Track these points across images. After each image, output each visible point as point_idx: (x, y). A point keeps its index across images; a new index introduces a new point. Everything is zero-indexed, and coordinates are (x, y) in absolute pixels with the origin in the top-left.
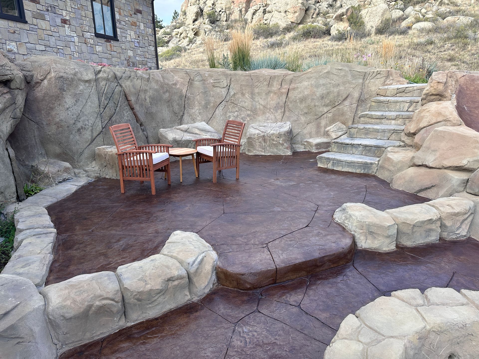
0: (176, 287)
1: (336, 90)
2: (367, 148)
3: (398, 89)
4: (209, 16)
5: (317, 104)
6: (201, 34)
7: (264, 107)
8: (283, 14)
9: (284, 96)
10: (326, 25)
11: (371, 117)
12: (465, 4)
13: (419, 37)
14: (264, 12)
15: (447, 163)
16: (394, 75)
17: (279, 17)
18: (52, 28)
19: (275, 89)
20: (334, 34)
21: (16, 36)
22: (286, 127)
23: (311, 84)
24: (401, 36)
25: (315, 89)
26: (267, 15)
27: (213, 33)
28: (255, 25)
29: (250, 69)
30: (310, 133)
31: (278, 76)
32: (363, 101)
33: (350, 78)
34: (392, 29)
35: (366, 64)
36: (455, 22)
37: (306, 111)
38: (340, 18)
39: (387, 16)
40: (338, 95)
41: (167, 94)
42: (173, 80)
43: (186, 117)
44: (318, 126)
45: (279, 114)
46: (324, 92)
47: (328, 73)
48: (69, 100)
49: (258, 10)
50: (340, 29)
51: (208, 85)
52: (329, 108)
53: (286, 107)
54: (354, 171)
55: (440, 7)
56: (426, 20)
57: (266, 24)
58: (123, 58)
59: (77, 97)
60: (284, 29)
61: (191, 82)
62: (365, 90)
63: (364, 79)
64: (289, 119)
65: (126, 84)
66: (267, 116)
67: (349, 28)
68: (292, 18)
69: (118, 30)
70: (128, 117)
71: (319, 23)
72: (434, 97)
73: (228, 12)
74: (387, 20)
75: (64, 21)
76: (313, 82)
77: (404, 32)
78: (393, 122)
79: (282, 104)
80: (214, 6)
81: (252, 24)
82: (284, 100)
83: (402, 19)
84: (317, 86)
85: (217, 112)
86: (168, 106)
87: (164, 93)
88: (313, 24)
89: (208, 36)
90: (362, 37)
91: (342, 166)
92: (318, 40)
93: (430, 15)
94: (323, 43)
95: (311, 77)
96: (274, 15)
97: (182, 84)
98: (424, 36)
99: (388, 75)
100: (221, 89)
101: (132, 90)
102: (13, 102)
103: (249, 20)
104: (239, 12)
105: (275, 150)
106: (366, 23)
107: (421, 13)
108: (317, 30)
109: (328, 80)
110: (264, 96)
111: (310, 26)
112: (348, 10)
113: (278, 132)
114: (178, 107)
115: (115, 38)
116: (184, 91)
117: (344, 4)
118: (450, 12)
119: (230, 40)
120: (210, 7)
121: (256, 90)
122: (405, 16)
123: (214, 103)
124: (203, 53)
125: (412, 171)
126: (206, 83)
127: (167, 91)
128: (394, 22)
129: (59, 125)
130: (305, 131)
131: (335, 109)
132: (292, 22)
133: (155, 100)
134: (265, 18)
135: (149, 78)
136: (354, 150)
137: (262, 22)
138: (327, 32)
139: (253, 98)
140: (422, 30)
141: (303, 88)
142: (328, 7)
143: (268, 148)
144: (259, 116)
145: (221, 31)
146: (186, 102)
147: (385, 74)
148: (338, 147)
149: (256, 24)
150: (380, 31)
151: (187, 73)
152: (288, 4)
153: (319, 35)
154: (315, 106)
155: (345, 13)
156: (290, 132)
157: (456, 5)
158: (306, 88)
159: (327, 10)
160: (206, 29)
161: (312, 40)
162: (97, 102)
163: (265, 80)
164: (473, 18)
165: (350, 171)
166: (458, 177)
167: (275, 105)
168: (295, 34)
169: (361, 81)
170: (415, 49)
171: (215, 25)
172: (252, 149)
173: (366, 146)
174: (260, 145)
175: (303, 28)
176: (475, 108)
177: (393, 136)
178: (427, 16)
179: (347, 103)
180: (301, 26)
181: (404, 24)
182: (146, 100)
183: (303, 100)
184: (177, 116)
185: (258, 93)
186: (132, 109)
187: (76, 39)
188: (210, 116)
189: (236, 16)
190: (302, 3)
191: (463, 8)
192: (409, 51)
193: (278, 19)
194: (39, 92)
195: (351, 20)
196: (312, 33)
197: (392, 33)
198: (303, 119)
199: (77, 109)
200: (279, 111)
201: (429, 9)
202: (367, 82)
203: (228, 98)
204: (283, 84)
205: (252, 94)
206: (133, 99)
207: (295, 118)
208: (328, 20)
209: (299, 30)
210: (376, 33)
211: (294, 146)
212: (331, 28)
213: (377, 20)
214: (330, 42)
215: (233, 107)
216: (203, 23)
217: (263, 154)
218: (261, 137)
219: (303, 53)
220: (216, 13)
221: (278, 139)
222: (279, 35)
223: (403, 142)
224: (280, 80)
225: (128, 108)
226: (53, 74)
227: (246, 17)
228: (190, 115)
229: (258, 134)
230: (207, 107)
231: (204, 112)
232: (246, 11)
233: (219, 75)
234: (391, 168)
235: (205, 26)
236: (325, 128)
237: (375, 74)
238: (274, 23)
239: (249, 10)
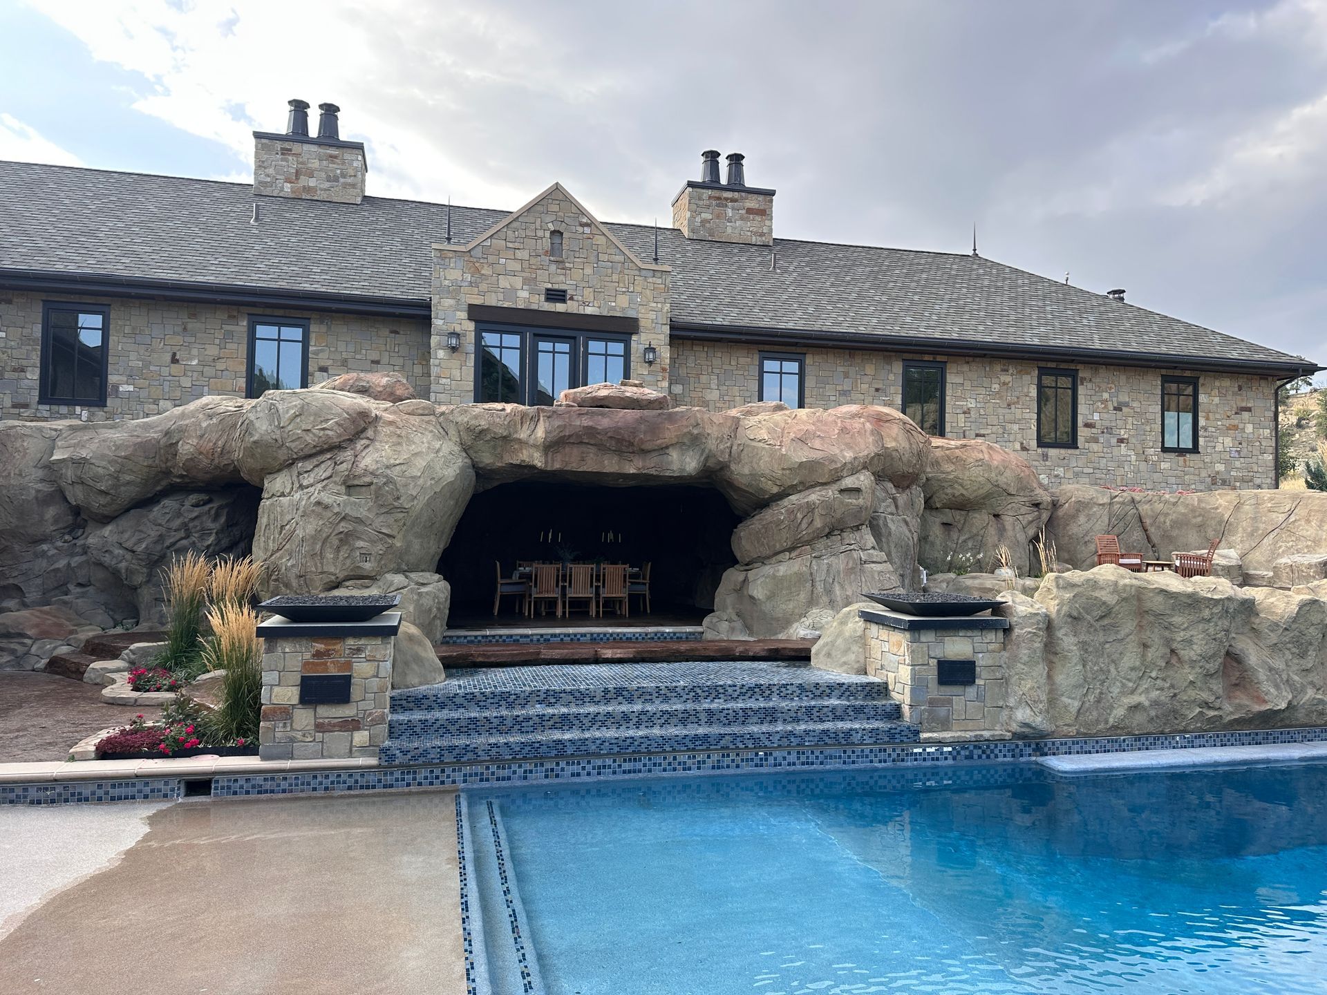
18: (1105, 450)
21: (1066, 461)
41: (1200, 519)
42: (1215, 504)
48: (1082, 519)
51: (1262, 510)
58: (1204, 474)
59: (1089, 518)
61: (1238, 507)
65: (1144, 509)
69: (1201, 441)
70: (1137, 537)
75: (1121, 441)
86: (1198, 531)
87: (1195, 517)
97: (1226, 508)
100: (1279, 515)
101: (1150, 513)
102: (1039, 517)
114: (1213, 533)
115: (1195, 449)
116: (1226, 516)
123: (1263, 531)
126: (1261, 507)
127: (1200, 515)
129: (1070, 537)
133: (1179, 524)
135: (1176, 502)
139: (1320, 526)
146: (1226, 528)
151: (1238, 496)
162: (1107, 521)
182: (1165, 523)
186: (1146, 531)
187: (1134, 458)
188: (1254, 545)
194: (1060, 512)
199: (1088, 526)
203: (1285, 525)
206: (1148, 521)
215: (1290, 536)
225: (1140, 529)
226: (1073, 499)
228: (1226, 544)
230: (1253, 535)
233: (1285, 498)
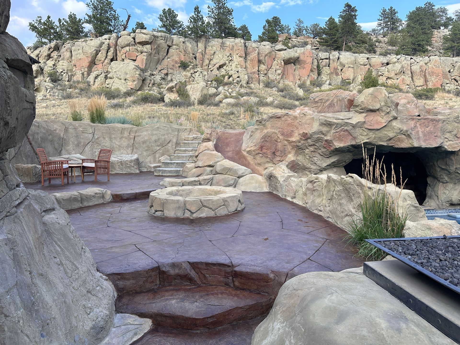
0: (98, 197)
1: (163, 137)
2: (178, 164)
3: (193, 137)
4: (50, 75)
5: (153, 145)
6: (42, 91)
7: (119, 146)
8: (123, 81)
9: (132, 140)
10: (160, 94)
11: (181, 151)
12: (257, 88)
13: (226, 109)
14: (106, 77)
15: (206, 164)
16: (194, 131)
17: (120, 83)
19: (126, 136)
20: (167, 102)
22: (135, 156)
23: (148, 133)
24: (215, 108)
25: (151, 137)
26: (108, 81)
27: (55, 90)
28: (98, 88)
29: (105, 123)
30: (150, 162)
31: (127, 128)
32: (178, 144)
33: (170, 131)
34: (209, 101)
35: (181, 125)
36: (248, 100)
37: (146, 149)
38: (170, 90)
39: (205, 92)
40: (165, 140)
41: (51, 137)
42: (54, 128)
43: (63, 151)
44: (155, 158)
45: (129, 150)
46: (157, 138)
47: (158, 128)
49: (100, 75)
50: (171, 98)
51: (79, 132)
52: (160, 147)
53: (134, 146)
54: (172, 175)
55: (241, 89)
56: (232, 97)
57: (108, 88)
60: (124, 93)
61: (66, 130)
62: (179, 138)
63: (178, 132)
64: (136, 153)
66: (122, 152)
67: (178, 98)
68: (131, 85)
70: (29, 149)
71: (155, 92)
72: (206, 140)
73: (70, 74)
74: (205, 95)
76: (149, 133)
77: (217, 105)
78: (191, 152)
79: (131, 144)
80: (55, 67)
81: (95, 86)
82: (133, 142)
83: (216, 95)
84: (152, 135)
85: (86, 149)
86: (51, 144)
87: (49, 135)
88: (149, 92)
89: (50, 93)
90: (188, 106)
91: (166, 173)
92: (154, 105)
93: (234, 94)
94: (159, 108)
95: (148, 130)
96: (116, 81)
97: (60, 130)
98: (230, 108)
99: (191, 130)
100: (88, 135)
101: (30, 132)
103: (92, 83)
104: (81, 75)
105: (129, 170)
106: (191, 95)
107: (228, 92)
108: (153, 97)
109: (158, 132)
110: (119, 140)
111: (147, 93)
112: (176, 84)
113: (130, 159)
114: (57, 145)
116: (62, 135)
117: (174, 79)
118: (247, 93)
119: (73, 98)
120: (51, 67)
121: (113, 136)
122: (218, 93)
123: (84, 143)
124: (46, 108)
125: (194, 170)
126: (77, 130)
127: (50, 134)
128: (211, 96)
130: (147, 160)
131: (163, 148)
132: (131, 89)
133: (44, 139)
134: (107, 83)
135: (39, 126)
136: (172, 165)
137: (104, 85)
138: (162, 100)
139: (111, 141)
140: (228, 104)
141: (143, 136)
142: (161, 80)
143: (124, 169)
144: (116, 151)
145: (63, 90)
146: (63, 142)
147: (189, 130)
148: (164, 165)
149: (99, 86)
150: (201, 103)
151: (63, 124)
152: (127, 74)
153: (155, 101)
154: (152, 146)
155: (174, 86)
156: (137, 159)
157: (251, 89)
158: (146, 135)
159: (161, 82)
160: (47, 87)
161: (150, 104)
163: (119, 130)
164: (259, 99)
165: (170, 175)
166: (209, 169)
167: (127, 145)
168: (135, 98)
169: (177, 133)
170: (223, 117)
171: (57, 84)
172: (113, 170)
173: (177, 163)
174: (119, 167)
175: (142, 94)
176: (224, 145)
177: (190, 159)
178: (232, 94)
179: (170, 145)
180: (139, 92)
181: (217, 99)
182: (38, 139)
183: (144, 142)
184: (57, 151)
185: (114, 138)
186: (31, 144)
188: (82, 151)
189: (78, 77)
190: (139, 74)
191: (255, 91)
192: (219, 118)
193: (119, 84)
195: (180, 92)
196: (150, 99)
197: (209, 105)
198: (145, 153)
200: (130, 149)
201: (234, 89)
202: (180, 134)
203: (93, 140)
204: (131, 133)
205: (111, 138)
207: (140, 153)
208: (162, 90)
209: (138, 95)
210: (198, 104)
211: (141, 169)
212: (165, 97)
213: (198, 94)
214: (164, 108)
215: (98, 146)
216: (43, 81)
217: (121, 172)
218: (119, 162)
219: (143, 115)
220: (57, 73)
221: (130, 163)
222: (121, 98)
223: (194, 160)
224: (129, 131)
225: (28, 143)
227: (88, 80)
228: (67, 151)
229: (117, 161)
230: (79, 146)
231: (76, 148)
232: (88, 75)
233: (86, 126)
234: (187, 170)
235: (46, 84)
236: (159, 158)
237: (184, 130)
238: (115, 87)
239: (91, 74)
